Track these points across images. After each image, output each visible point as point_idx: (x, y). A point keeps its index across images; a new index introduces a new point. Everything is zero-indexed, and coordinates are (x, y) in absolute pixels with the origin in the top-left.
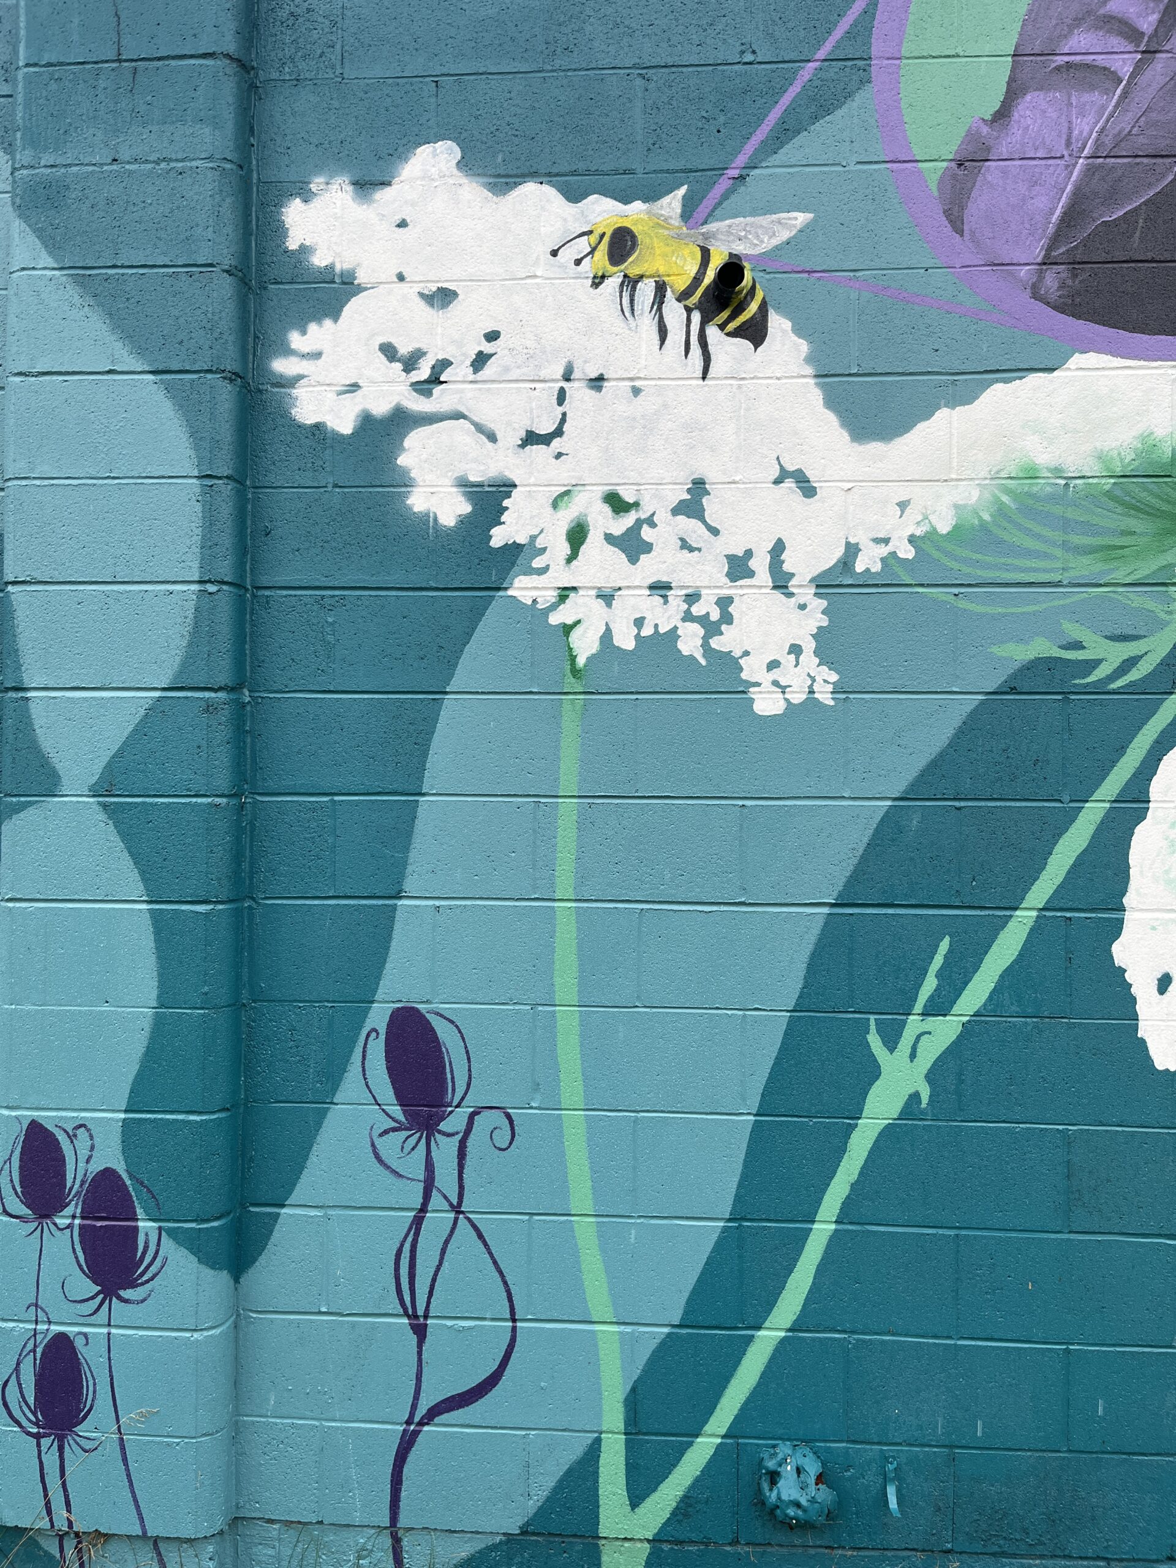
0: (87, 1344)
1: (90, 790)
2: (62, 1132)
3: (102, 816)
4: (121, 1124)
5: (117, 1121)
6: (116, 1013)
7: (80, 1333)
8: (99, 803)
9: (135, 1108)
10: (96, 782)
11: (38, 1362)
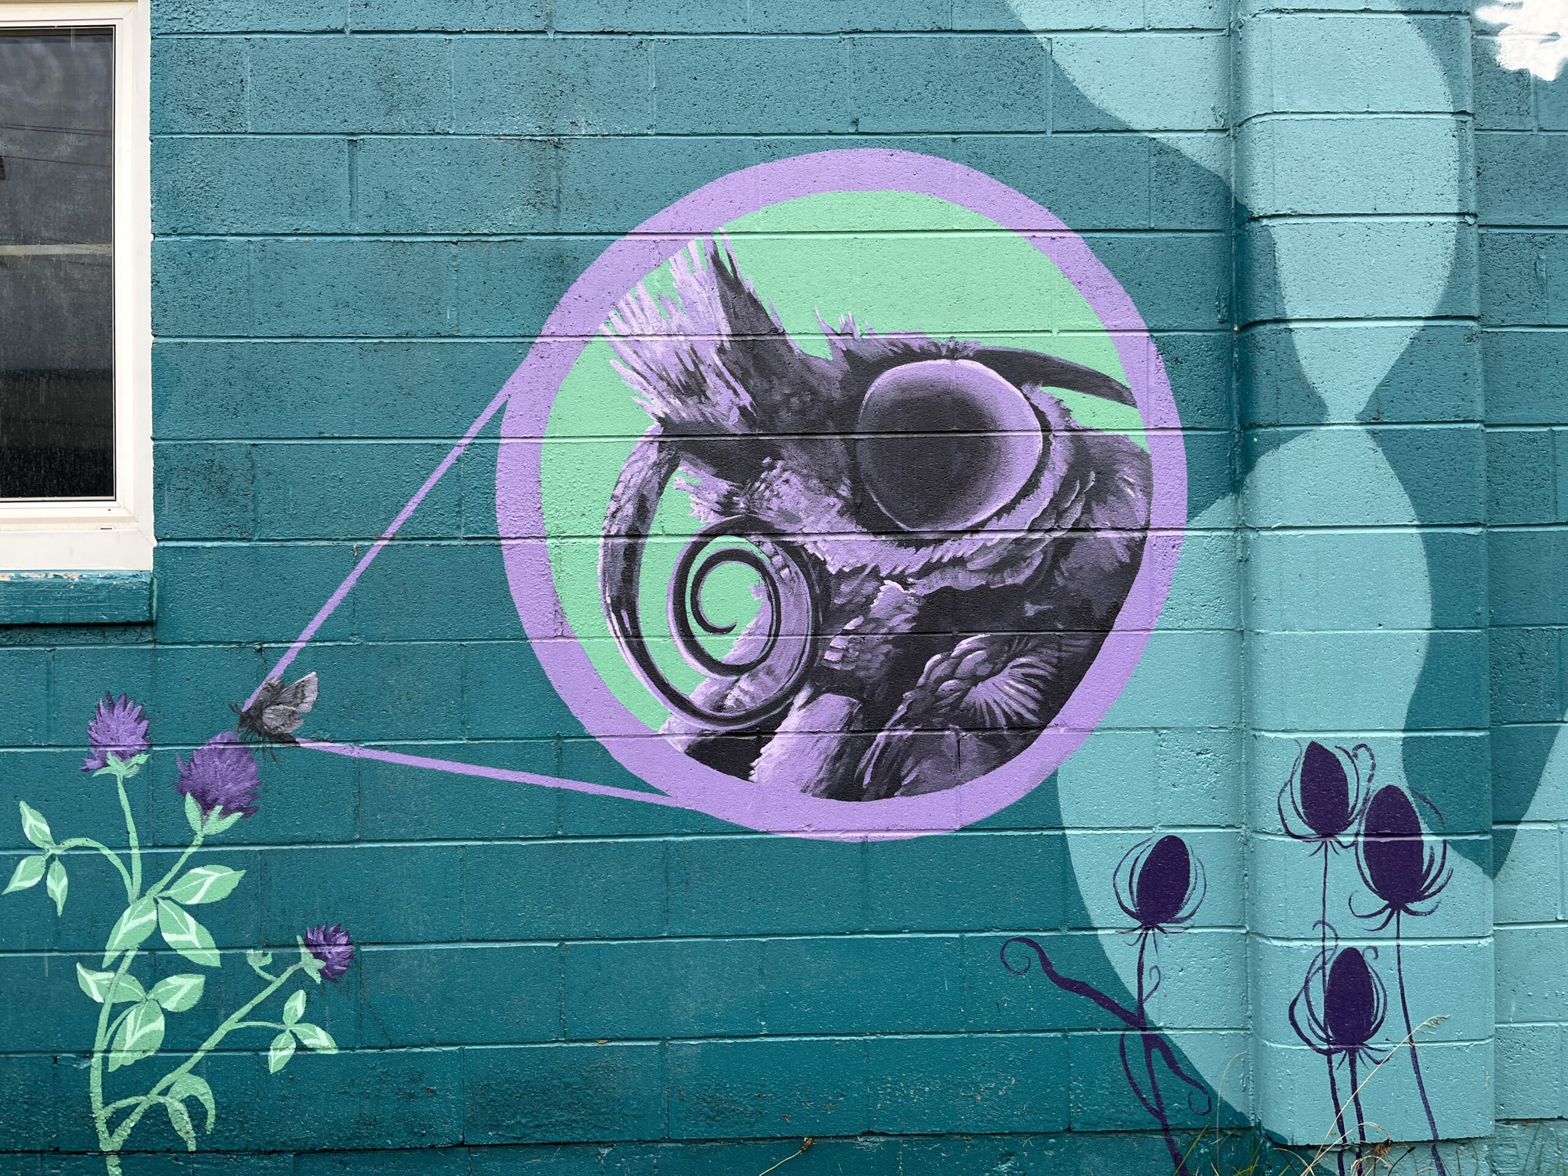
0: (1377, 956)
1: (1357, 419)
2: (1342, 753)
3: (1372, 444)
4: (1401, 743)
5: (1398, 740)
6: (1391, 636)
7: (1370, 947)
8: (1368, 431)
9: (1413, 727)
10: (1363, 411)
11: (1327, 978)
